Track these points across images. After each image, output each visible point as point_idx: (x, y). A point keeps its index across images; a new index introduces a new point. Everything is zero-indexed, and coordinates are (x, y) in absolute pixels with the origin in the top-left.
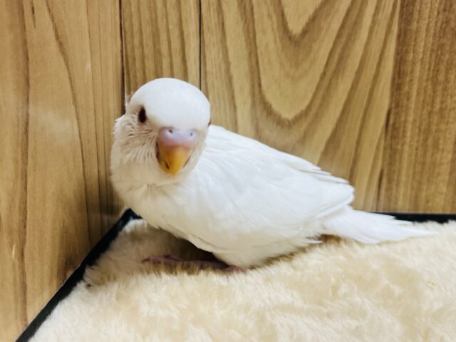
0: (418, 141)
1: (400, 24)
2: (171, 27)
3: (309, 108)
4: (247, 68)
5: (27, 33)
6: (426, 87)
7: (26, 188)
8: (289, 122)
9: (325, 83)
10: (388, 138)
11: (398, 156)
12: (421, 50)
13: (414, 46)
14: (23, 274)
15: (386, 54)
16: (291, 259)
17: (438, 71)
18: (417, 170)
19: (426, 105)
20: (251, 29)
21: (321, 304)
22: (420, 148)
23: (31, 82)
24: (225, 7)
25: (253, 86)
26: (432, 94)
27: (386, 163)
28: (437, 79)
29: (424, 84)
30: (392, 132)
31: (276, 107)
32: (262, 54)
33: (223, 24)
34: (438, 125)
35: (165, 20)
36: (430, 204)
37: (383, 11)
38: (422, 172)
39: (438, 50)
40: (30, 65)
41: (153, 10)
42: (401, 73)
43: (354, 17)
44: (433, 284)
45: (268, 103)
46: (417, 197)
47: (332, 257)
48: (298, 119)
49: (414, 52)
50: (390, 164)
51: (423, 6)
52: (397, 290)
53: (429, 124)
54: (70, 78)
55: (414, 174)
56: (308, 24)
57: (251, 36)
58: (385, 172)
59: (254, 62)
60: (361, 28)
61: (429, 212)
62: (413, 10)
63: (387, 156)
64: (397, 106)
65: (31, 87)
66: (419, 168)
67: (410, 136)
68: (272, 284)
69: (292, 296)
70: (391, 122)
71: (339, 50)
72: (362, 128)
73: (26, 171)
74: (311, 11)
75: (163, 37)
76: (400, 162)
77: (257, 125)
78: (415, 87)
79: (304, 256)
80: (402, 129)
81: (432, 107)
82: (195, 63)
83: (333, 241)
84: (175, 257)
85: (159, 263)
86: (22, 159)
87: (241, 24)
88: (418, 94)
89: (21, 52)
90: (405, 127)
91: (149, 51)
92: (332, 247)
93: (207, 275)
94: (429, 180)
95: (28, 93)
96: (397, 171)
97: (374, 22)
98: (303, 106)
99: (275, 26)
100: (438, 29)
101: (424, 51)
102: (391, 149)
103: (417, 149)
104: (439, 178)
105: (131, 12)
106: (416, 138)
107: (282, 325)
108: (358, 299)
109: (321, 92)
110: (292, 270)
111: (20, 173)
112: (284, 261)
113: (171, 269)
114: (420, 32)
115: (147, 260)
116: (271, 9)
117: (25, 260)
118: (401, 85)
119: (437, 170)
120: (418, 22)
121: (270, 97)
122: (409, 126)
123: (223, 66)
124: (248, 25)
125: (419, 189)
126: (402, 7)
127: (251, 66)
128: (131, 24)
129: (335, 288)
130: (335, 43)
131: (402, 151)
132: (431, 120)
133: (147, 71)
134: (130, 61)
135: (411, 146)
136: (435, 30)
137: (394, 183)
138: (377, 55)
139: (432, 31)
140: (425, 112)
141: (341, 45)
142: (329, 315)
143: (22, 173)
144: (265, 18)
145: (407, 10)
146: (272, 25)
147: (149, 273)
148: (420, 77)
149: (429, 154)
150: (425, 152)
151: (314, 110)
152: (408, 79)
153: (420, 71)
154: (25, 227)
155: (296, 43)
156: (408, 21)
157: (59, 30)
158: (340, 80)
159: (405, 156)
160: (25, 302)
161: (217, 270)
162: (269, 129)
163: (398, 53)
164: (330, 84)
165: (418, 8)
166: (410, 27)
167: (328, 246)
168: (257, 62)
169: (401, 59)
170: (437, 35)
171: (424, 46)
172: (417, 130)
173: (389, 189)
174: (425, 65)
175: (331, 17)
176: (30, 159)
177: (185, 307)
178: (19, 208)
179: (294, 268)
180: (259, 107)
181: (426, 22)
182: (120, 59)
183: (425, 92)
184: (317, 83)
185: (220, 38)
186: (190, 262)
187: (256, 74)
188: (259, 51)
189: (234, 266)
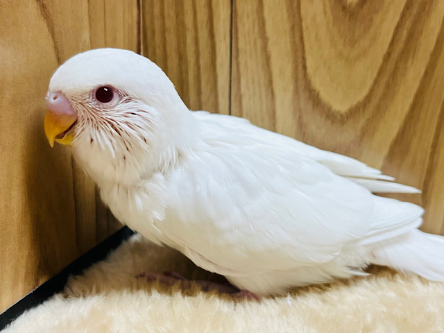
3: (368, 98)
4: (289, 46)
8: (341, 115)
9: (391, 66)
25: (296, 68)
31: (325, 96)
32: (307, 28)
45: (315, 90)
48: (354, 112)
59: (297, 38)
71: (408, 24)
75: (188, 5)
77: (300, 118)
82: (225, 38)
83: (386, 273)
84: (176, 274)
85: (155, 279)
91: (170, 23)
92: (382, 281)
98: (361, 96)
109: (384, 80)
113: (166, 287)
115: (142, 276)
121: (317, 83)
123: (259, 43)
127: (294, 43)
130: (403, 16)
133: (168, 48)
147: (138, 288)
151: (375, 102)
155: (352, 15)
161: (224, 294)
162: (316, 124)
164: (396, 68)
167: (378, 279)
168: (302, 38)
179: (324, 301)
180: (303, 95)
182: (135, 31)
184: (379, 66)
185: (255, 7)
186: (191, 282)
187: (299, 54)
188: (304, 24)
189: (247, 292)
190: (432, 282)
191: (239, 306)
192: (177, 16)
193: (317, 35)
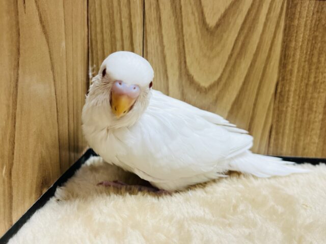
0: (298, 105)
1: (286, 21)
2: (123, 20)
3: (220, 79)
4: (176, 50)
5: (19, 17)
6: (304, 66)
7: (15, 126)
8: (206, 89)
9: (232, 62)
10: (277, 102)
11: (283, 116)
12: (301, 40)
13: (296, 37)
14: (11, 187)
15: (275, 42)
16: (205, 186)
17: (313, 55)
18: (297, 126)
19: (304, 79)
20: (180, 23)
21: (224, 217)
22: (299, 110)
23: (21, 51)
24: (161, 7)
25: (180, 63)
26: (308, 71)
27: (275, 120)
28: (312, 61)
29: (303, 64)
30: (279, 97)
31: (197, 78)
32: (187, 40)
33: (160, 18)
34: (312, 93)
35: (119, 15)
36: (306, 151)
37: (274, 12)
38: (300, 127)
39: (313, 40)
40: (21, 40)
41: (111, 7)
42: (287, 56)
43: (253, 15)
44: (307, 206)
45: (191, 75)
46: (297, 145)
47: (234, 186)
48: (212, 87)
49: (295, 41)
50: (278, 121)
51: (302, 9)
52: (280, 209)
53: (306, 93)
54: (50, 52)
55: (295, 128)
56: (220, 20)
57: (180, 27)
58: (274, 126)
59: (181, 46)
60: (257, 23)
61: (305, 157)
62: (295, 11)
63: (276, 115)
64: (283, 79)
65: (21, 55)
66: (298, 124)
67: (292, 101)
68: (190, 202)
69: (204, 211)
70: (279, 90)
71: (242, 38)
72: (257, 95)
73: (15, 113)
74: (222, 11)
75: (118, 26)
76: (285, 120)
77: (183, 90)
78: (296, 66)
79: (214, 185)
80: (286, 96)
81: (309, 81)
82: (140, 46)
83: (235, 174)
84: (121, 182)
85: (110, 186)
86: (13, 105)
87: (173, 19)
88: (298, 71)
89: (14, 30)
90: (288, 95)
91: (107, 37)
92: (234, 179)
93: (143, 195)
94: (305, 133)
95: (18, 59)
96: (282, 126)
97: (267, 19)
98: (216, 78)
99: (197, 20)
100: (313, 26)
101: (303, 41)
102: (278, 110)
103: (297, 111)
104: (313, 132)
105: (95, 9)
106: (296, 103)
107: (196, 231)
108: (251, 215)
110: (205, 194)
111: (11, 115)
112: (200, 187)
113: (118, 191)
114: (300, 26)
115: (101, 184)
116: (195, 9)
117: (12, 178)
118: (286, 64)
119: (311, 126)
120: (299, 19)
121: (193, 71)
122: (292, 94)
123: (159, 48)
124: (178, 20)
125: (299, 140)
126: (287, 8)
127: (179, 49)
128: (95, 17)
129: (235, 207)
130: (239, 34)
131: (286, 111)
132: (308, 90)
134: (94, 43)
135: (293, 108)
136: (311, 26)
137: (280, 135)
138: (270, 43)
139: (309, 27)
140: (303, 84)
141: (244, 35)
142: (230, 225)
143: (12, 116)
144: (190, 15)
145: (291, 11)
146: (195, 20)
147: (101, 193)
148: (300, 59)
149: (306, 115)
150: (303, 113)
151: (224, 80)
152: (291, 60)
153: (300, 55)
154: (13, 154)
155: (211, 33)
156: (292, 19)
157: (43, 17)
158: (242, 60)
159: (289, 115)
160: (11, 208)
161: (151, 192)
162: (191, 93)
163: (284, 42)
164: (235, 62)
165: (299, 10)
166: (293, 24)
167: (232, 178)
168: (184, 46)
169: (286, 45)
170: (312, 29)
171: (303, 37)
172: (297, 97)
173: (276, 139)
174: (303, 51)
175: (237, 15)
176: (18, 106)
177: (126, 216)
178: (9, 140)
179: (206, 192)
180: (185, 78)
181: (305, 20)
182: (86, 41)
183: (303, 70)
184: (226, 61)
185: (157, 28)
186: (131, 186)
187: (182, 54)
188: (185, 38)
189: (164, 190)
190: (260, 178)
191: (161, 199)
192: (111, 33)
193: (192, 44)
